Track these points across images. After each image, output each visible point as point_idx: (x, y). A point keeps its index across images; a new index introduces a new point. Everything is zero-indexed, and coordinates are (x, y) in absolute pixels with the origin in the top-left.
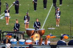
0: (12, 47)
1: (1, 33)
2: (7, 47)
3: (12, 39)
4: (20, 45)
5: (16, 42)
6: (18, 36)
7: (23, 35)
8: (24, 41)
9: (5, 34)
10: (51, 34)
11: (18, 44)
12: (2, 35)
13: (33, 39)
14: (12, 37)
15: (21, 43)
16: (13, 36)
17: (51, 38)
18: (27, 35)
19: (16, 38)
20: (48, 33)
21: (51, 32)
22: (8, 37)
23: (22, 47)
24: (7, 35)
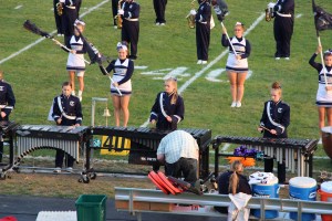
0: (259, 210)
2: (236, 209)
3: (256, 175)
4: (295, 204)
5: (276, 187)
6: (284, 159)
7: (306, 156)
8: (310, 183)
9: (226, 148)
11: (283, 196)
12: (212, 152)
14: (256, 165)
15: (298, 192)
16: (260, 159)
18: (327, 158)
19: (275, 169)
22: (238, 162)
23: (304, 214)
24: (236, 155)
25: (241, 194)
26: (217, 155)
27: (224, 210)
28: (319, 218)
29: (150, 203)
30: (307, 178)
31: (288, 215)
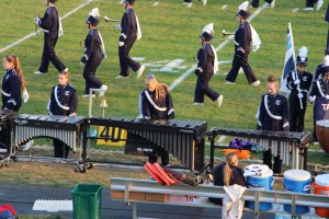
0: (254, 202)
1: (207, 138)
2: (231, 200)
3: (251, 167)
4: (289, 196)
5: (271, 179)
6: (279, 152)
7: (301, 149)
8: (305, 176)
9: (221, 140)
11: (277, 189)
12: (208, 143)
14: (251, 158)
15: (292, 184)
16: (255, 152)
18: (322, 151)
23: (298, 206)
24: (230, 147)
25: (236, 186)
26: (213, 147)
27: (219, 202)
28: (312, 210)
29: (145, 193)
30: (302, 171)
31: (282, 207)
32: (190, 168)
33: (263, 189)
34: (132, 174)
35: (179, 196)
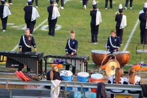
0: (64, 87)
1: (43, 59)
2: (54, 87)
3: (63, 72)
4: (80, 84)
5: (72, 77)
6: (75, 64)
7: (85, 63)
8: (86, 75)
9: (50, 60)
10: (142, 63)
11: (75, 81)
12: (44, 62)
13: (105, 72)
14: (63, 67)
15: (81, 79)
16: (65, 65)
17: (142, 71)
18: (94, 64)
20: (138, 60)
21: (142, 59)
23: (84, 88)
24: (54, 63)
25: (56, 80)
26: (46, 63)
27: (49, 87)
28: (90, 90)
29: (15, 85)
30: (85, 73)
31: (77, 89)
32: (36, 73)
33: (68, 81)
34: (9, 76)
35: (31, 86)
